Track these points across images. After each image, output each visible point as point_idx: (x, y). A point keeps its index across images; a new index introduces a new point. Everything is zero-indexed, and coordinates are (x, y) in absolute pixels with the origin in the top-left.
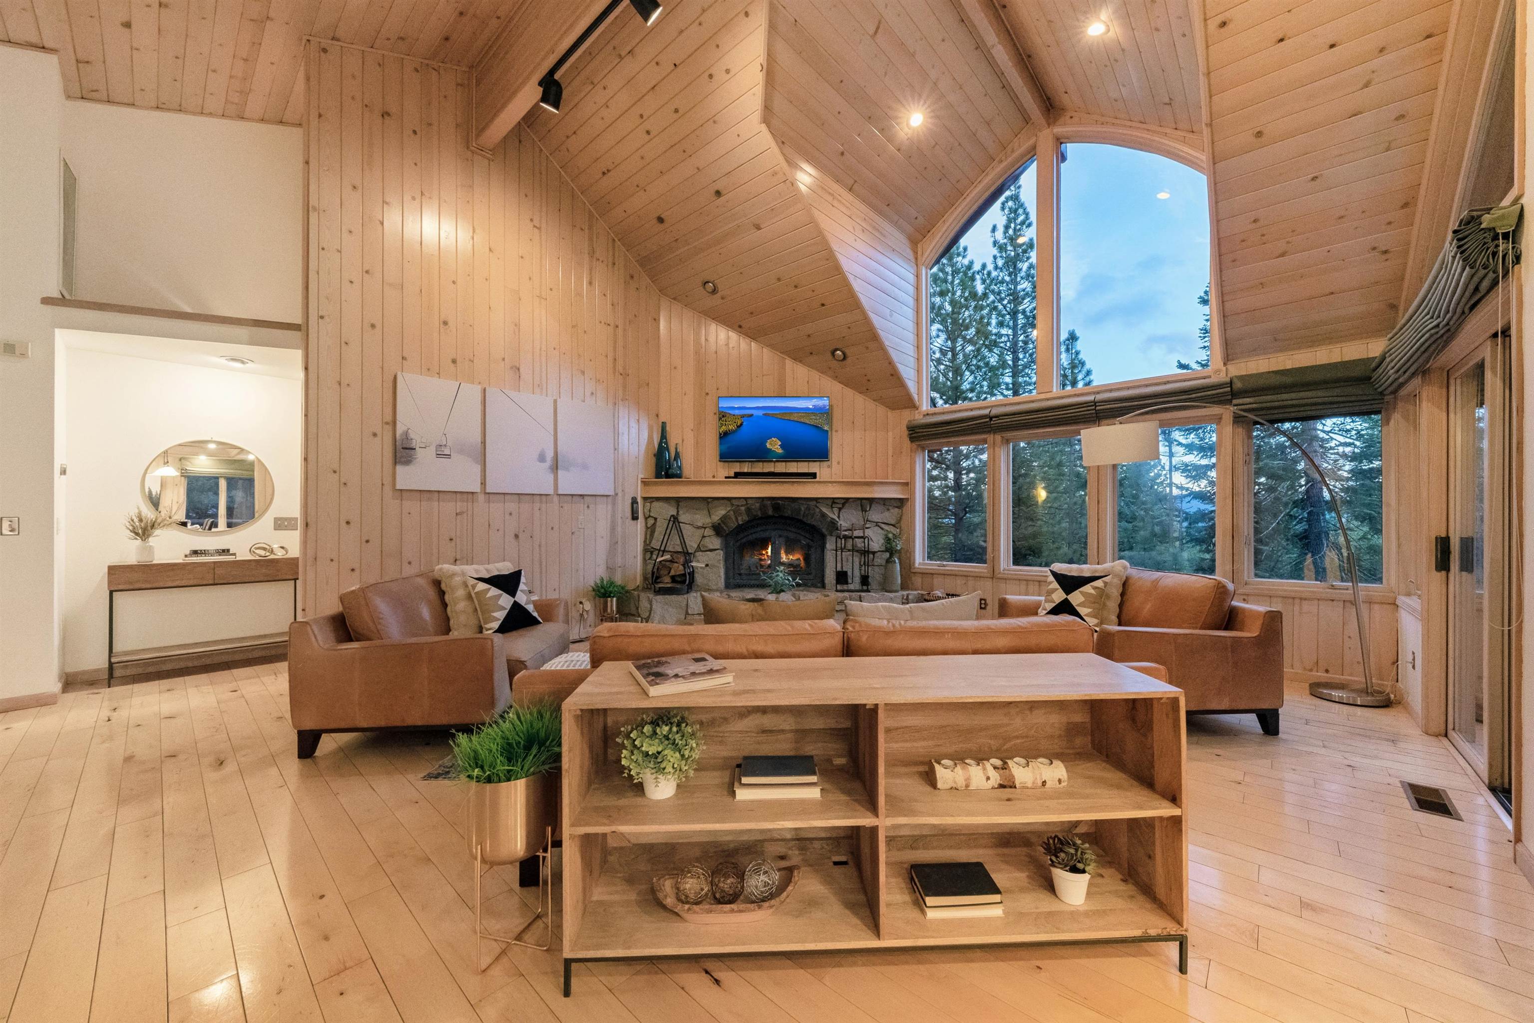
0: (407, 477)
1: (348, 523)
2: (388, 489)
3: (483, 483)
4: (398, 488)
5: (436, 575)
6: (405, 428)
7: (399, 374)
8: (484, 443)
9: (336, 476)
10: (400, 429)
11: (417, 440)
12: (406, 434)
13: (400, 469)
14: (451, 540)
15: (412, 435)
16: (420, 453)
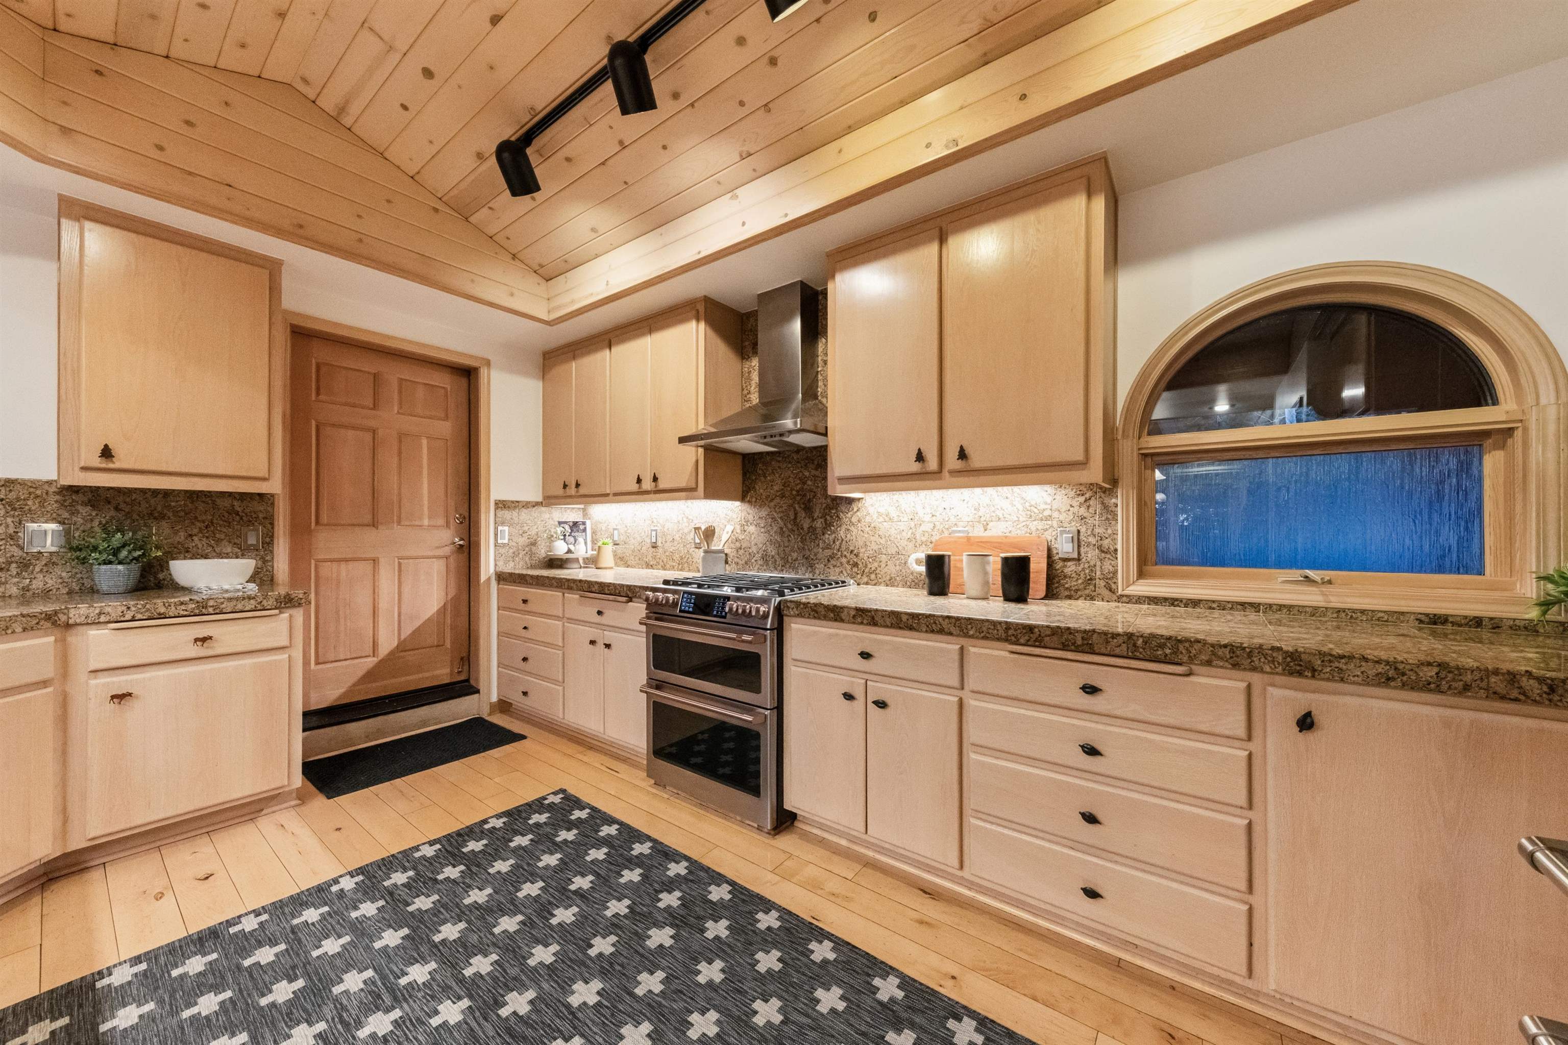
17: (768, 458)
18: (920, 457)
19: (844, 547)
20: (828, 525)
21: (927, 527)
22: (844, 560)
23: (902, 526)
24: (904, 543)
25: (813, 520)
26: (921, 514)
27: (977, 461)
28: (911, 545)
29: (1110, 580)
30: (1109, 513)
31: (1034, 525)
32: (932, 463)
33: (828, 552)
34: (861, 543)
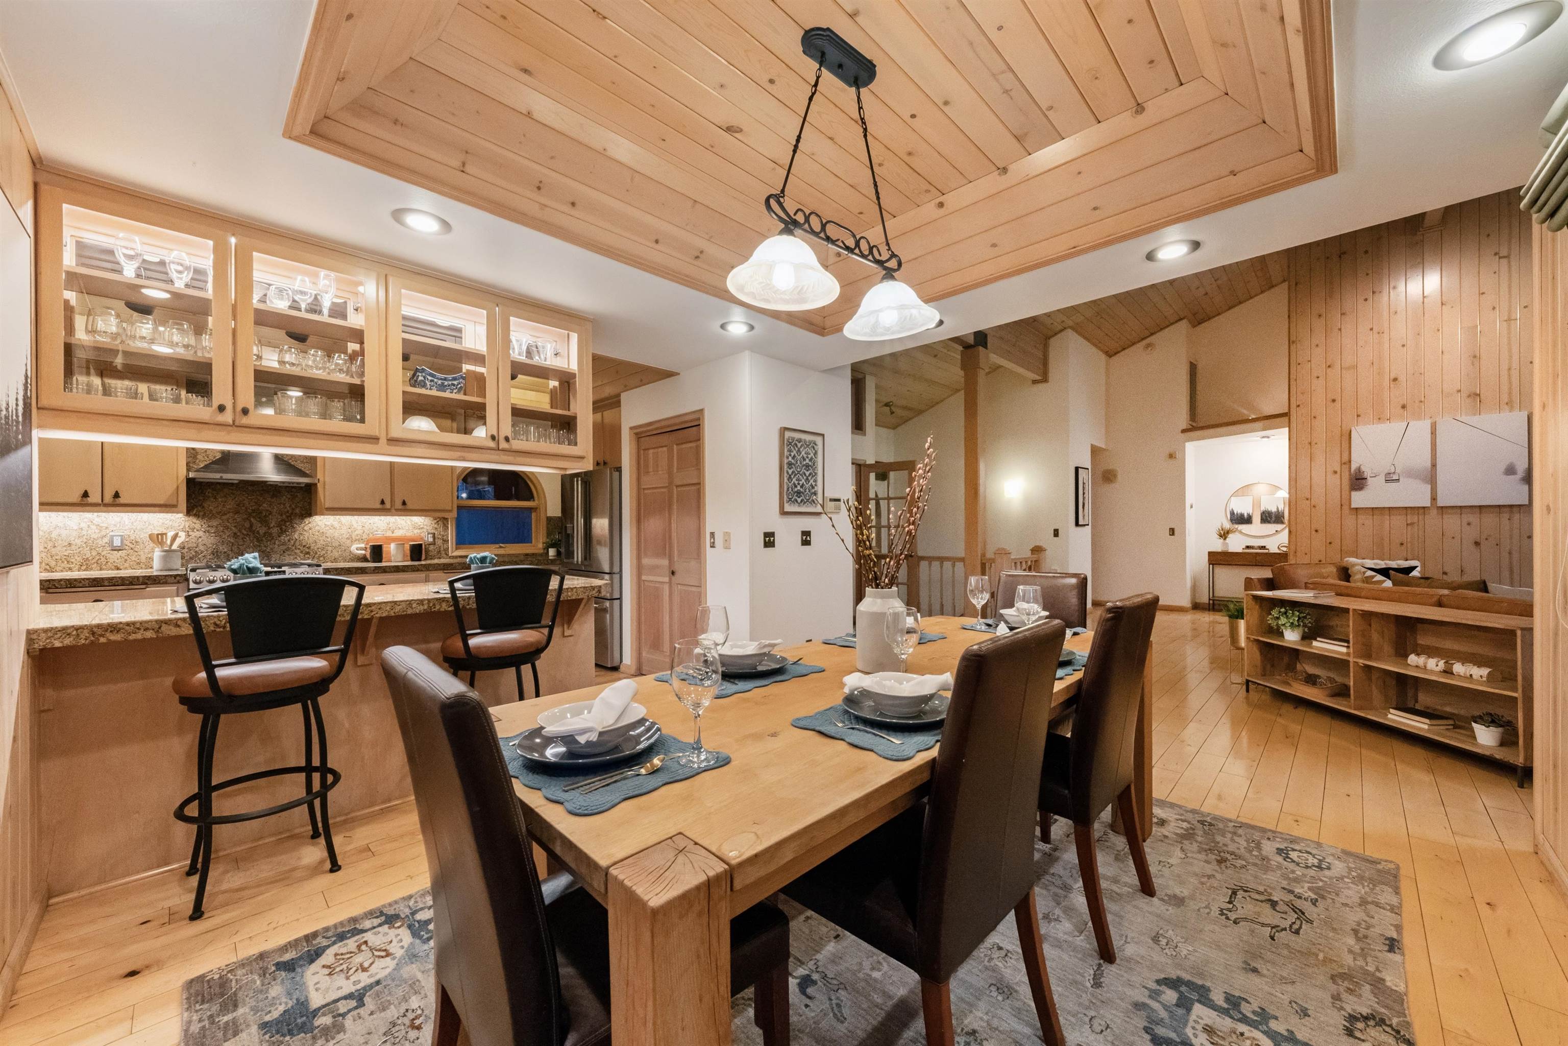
0: (1359, 499)
1: (1316, 531)
2: (1346, 508)
3: (1434, 499)
4: (1353, 506)
5: (1344, 564)
6: (1358, 465)
7: (1353, 429)
8: (1434, 465)
9: (1308, 502)
10: (1354, 466)
11: (1367, 472)
12: (1359, 470)
13: (1354, 494)
14: (1402, 544)
15: (1363, 468)
16: (1370, 481)
17: (219, 487)
18: (383, 502)
19: (297, 543)
20: (282, 532)
21: (359, 532)
22: (298, 551)
23: (343, 531)
24: (344, 540)
25: (269, 528)
26: (355, 525)
27: (410, 505)
28: (349, 541)
29: (447, 550)
30: (446, 527)
31: (416, 531)
32: (388, 505)
33: (284, 547)
34: (311, 541)
